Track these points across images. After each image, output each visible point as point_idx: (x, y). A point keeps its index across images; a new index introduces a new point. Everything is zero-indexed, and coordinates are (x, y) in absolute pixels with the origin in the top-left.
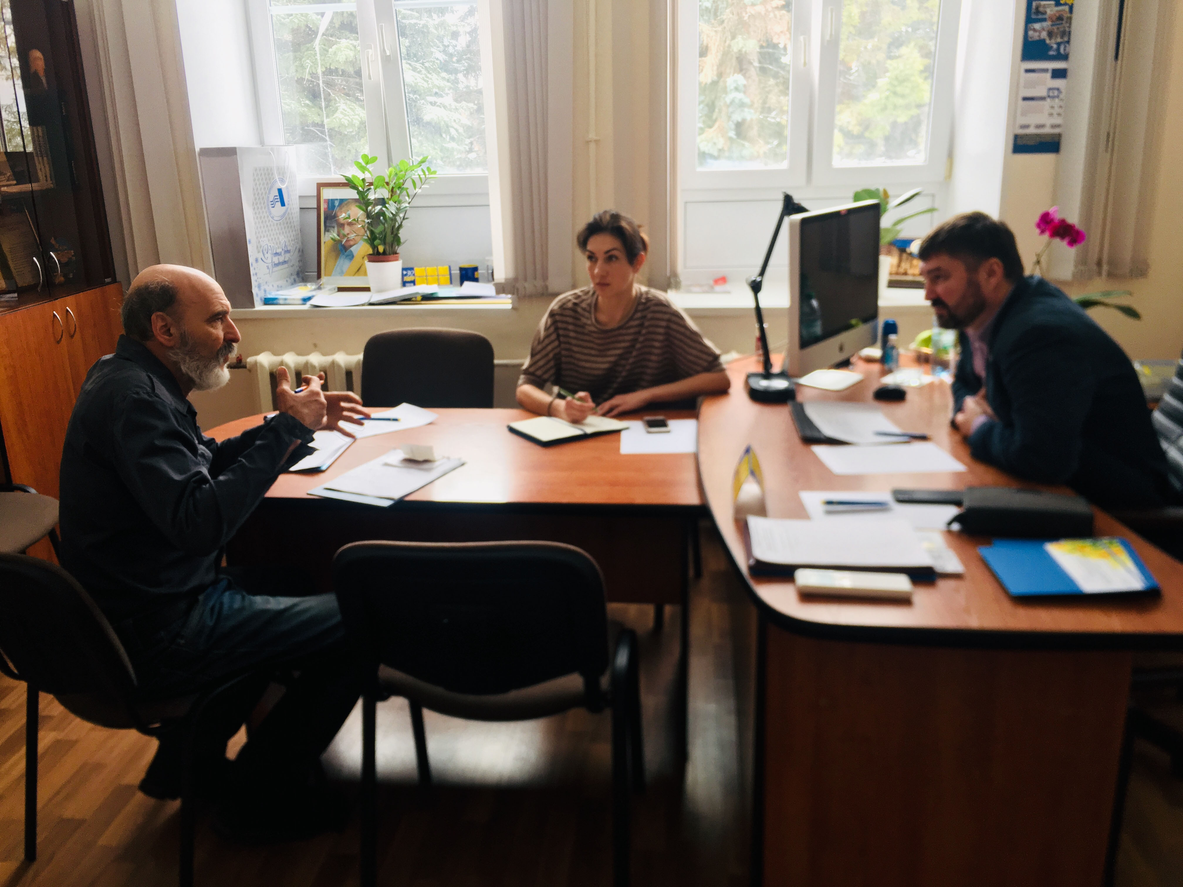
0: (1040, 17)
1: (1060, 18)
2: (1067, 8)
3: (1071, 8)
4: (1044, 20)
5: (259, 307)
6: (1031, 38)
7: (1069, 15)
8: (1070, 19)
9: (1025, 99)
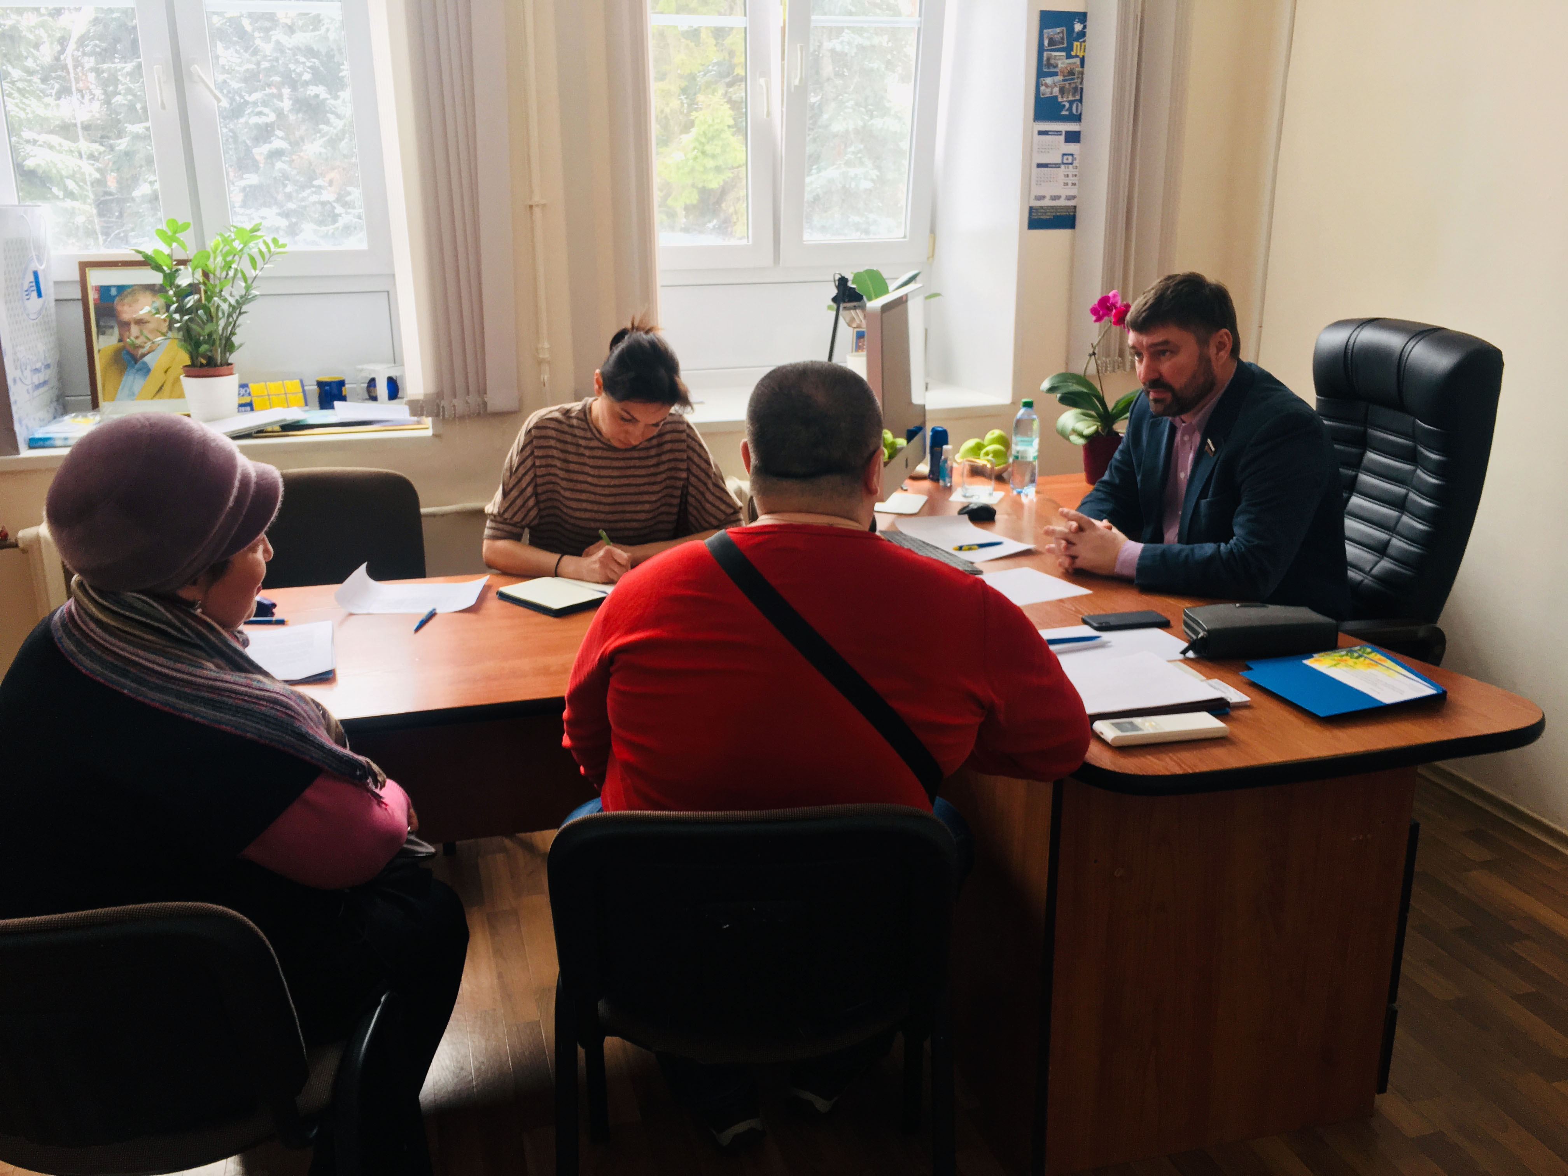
0: (1052, 70)
1: (1071, 73)
2: (1077, 61)
3: (1083, 60)
4: (1055, 74)
5: (25, 453)
6: (1043, 95)
7: (1081, 69)
8: (1082, 73)
9: (1039, 166)
